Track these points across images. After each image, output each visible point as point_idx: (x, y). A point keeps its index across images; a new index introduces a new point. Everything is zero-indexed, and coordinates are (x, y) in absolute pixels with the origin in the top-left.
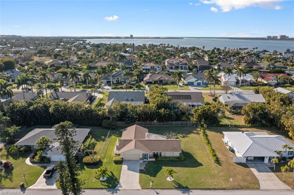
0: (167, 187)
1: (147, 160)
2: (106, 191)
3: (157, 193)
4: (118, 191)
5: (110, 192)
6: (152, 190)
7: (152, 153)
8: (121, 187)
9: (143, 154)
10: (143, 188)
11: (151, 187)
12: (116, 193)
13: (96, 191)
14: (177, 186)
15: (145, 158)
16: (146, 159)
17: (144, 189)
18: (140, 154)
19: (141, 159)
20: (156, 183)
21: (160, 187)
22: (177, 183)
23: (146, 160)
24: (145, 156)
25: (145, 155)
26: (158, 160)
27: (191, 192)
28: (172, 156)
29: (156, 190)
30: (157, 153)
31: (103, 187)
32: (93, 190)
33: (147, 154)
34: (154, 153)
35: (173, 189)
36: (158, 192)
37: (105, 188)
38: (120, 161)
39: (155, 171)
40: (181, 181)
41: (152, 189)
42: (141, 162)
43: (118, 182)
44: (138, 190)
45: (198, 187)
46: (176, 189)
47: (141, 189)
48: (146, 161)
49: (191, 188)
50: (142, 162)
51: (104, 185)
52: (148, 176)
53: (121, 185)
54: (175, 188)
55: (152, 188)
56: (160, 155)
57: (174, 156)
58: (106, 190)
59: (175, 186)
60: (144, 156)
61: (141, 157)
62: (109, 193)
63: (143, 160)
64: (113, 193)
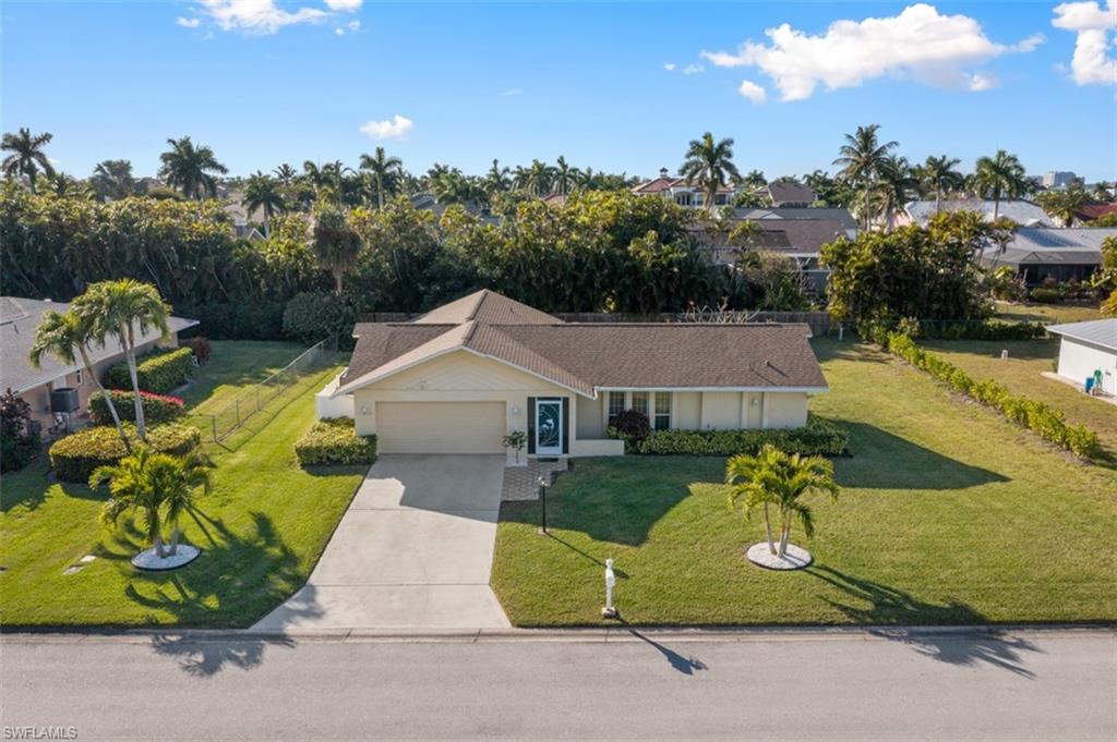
0: (764, 613)
1: (566, 450)
2: (149, 652)
3: (683, 665)
4: (270, 650)
5: (183, 659)
6: (625, 638)
7: (601, 394)
8: (313, 613)
9: (531, 401)
10: (529, 620)
11: (604, 610)
12: (253, 658)
13: (40, 650)
14: (868, 606)
15: (550, 439)
16: (553, 443)
17: (539, 626)
18: (504, 403)
19: (514, 440)
20: (650, 582)
21: (698, 611)
22: (850, 580)
23: (556, 451)
24: (546, 423)
25: (550, 411)
26: (652, 453)
27: (1021, 644)
28: (754, 425)
29: (669, 640)
30: (640, 399)
31: (138, 612)
32: (22, 637)
33: (566, 401)
34: (617, 398)
35: (831, 624)
36: (684, 654)
37: (151, 626)
38: (349, 451)
39: (630, 507)
40: (887, 570)
41: (625, 625)
42: (519, 458)
43: (300, 582)
44: (482, 640)
45: (1067, 609)
46: (862, 625)
47: (504, 624)
48: (555, 460)
49: (1004, 613)
50: (523, 463)
51: (155, 597)
52: (580, 539)
53: (322, 599)
54: (843, 617)
55: (616, 616)
56: (663, 423)
57: (766, 425)
58: (148, 640)
59: (846, 603)
60: (542, 421)
61: (519, 424)
62: (171, 664)
63: (532, 449)
64: (210, 667)
